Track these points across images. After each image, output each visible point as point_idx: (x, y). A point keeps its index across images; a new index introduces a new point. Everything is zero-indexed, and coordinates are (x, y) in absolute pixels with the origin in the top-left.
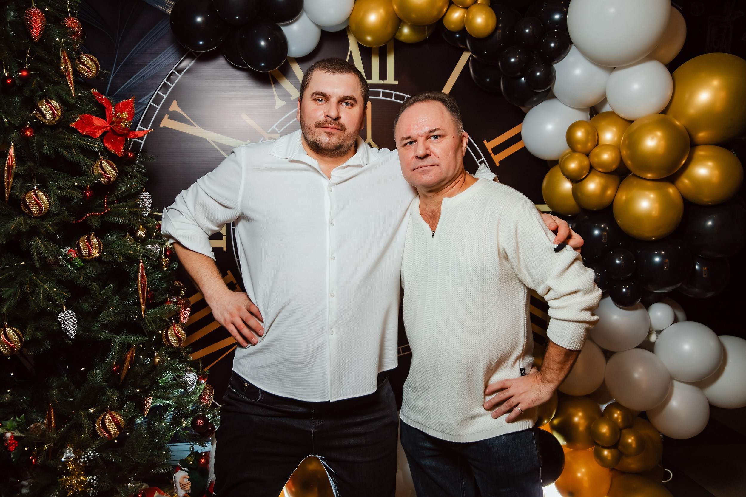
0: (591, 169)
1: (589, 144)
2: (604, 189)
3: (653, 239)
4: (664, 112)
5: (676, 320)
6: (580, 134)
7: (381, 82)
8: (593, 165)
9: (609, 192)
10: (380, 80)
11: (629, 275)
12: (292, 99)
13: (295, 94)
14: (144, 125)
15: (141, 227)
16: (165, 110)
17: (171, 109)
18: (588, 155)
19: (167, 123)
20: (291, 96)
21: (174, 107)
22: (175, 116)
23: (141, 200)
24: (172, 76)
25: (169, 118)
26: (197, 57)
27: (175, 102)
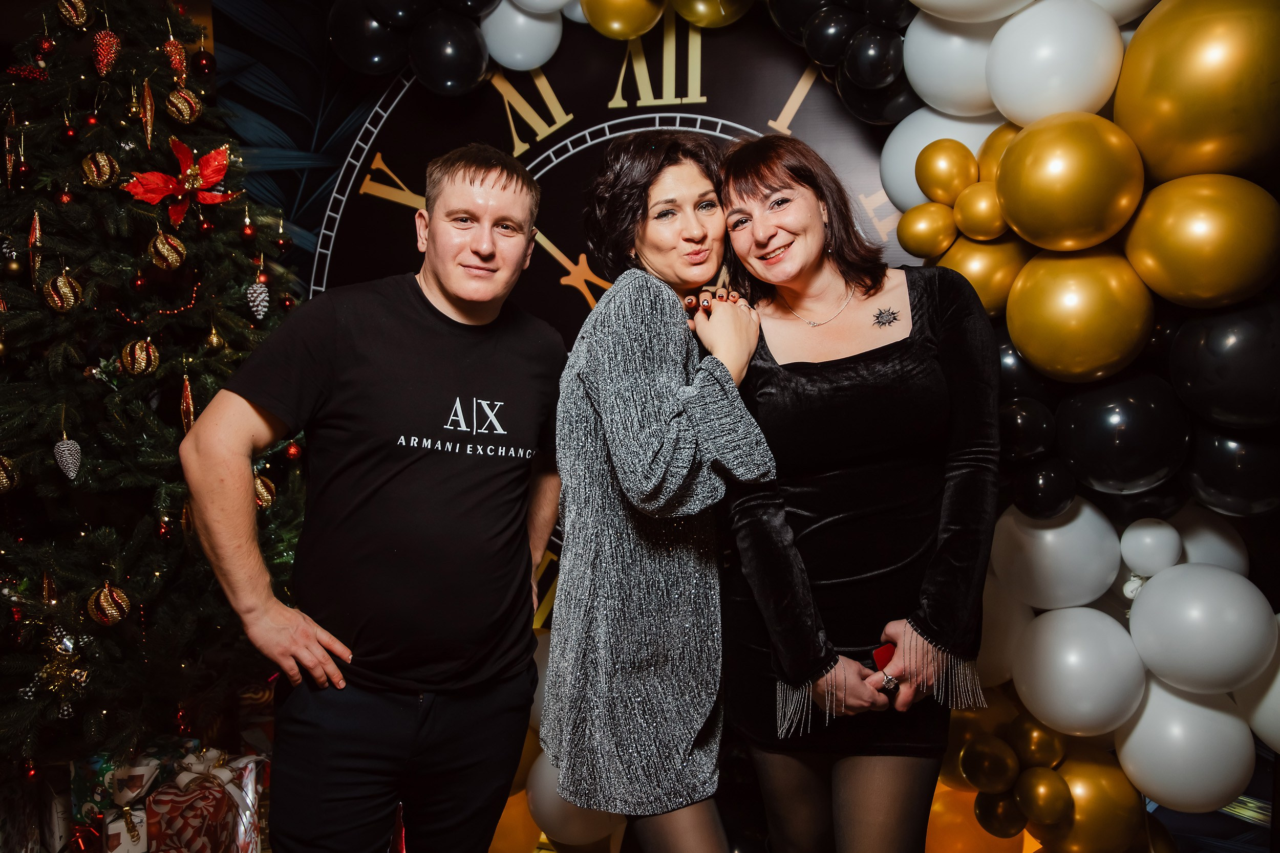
0: (957, 233)
1: (956, 182)
2: (990, 272)
3: (1099, 374)
6: (942, 165)
7: (678, 101)
8: (962, 228)
9: (999, 277)
10: (676, 97)
12: (538, 139)
13: (543, 131)
14: (341, 191)
15: (214, 332)
16: (366, 168)
17: (374, 167)
18: (952, 206)
19: (370, 187)
20: (536, 135)
21: (378, 163)
22: (380, 177)
23: (250, 296)
24: (378, 117)
25: (371, 180)
26: (408, 85)
27: (379, 156)
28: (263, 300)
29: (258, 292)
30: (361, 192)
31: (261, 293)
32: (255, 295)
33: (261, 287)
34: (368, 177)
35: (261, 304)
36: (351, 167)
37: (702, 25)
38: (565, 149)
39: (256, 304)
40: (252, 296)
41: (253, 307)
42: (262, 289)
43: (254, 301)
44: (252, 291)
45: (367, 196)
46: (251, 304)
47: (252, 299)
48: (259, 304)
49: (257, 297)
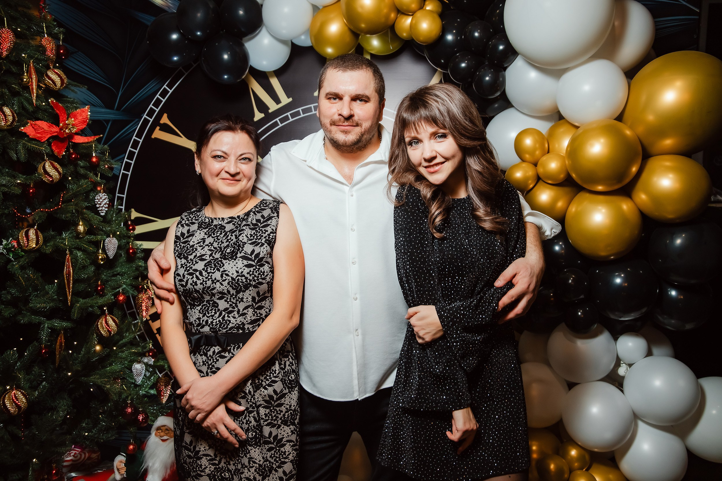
0: (538, 179)
1: (537, 153)
2: (554, 201)
3: (612, 257)
4: (620, 118)
5: (649, 353)
6: (528, 142)
8: (541, 176)
9: (560, 204)
11: (582, 297)
12: (270, 111)
13: (273, 107)
14: (139, 135)
15: (81, 223)
16: (156, 122)
17: (162, 122)
18: (535, 165)
19: (158, 134)
20: (269, 109)
21: (165, 120)
22: (165, 128)
23: (97, 201)
24: (165, 92)
25: (160, 130)
26: (186, 74)
27: (165, 115)
28: (105, 204)
29: (103, 198)
30: (153, 137)
31: (105, 199)
32: (101, 200)
33: (105, 195)
34: (158, 128)
35: (105, 206)
36: (146, 121)
37: (372, 52)
38: (287, 118)
39: (101, 206)
40: (99, 201)
41: (99, 208)
42: (106, 196)
43: (100, 204)
44: (99, 198)
45: (156, 139)
46: (98, 206)
47: (99, 202)
48: (103, 206)
49: (102, 202)
